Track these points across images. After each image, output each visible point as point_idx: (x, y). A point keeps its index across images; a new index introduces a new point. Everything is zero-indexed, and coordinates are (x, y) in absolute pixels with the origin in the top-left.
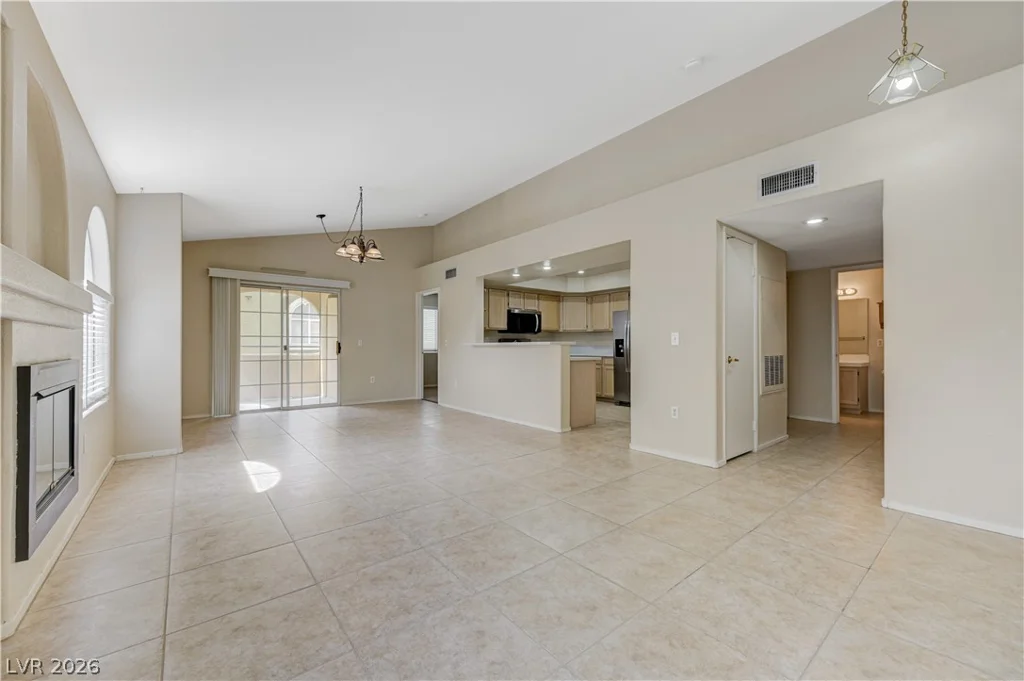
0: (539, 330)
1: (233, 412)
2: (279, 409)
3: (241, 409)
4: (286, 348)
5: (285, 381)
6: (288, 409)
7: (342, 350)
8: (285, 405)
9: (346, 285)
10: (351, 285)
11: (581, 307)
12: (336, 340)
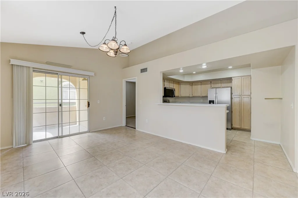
0: (175, 96)
1: (28, 143)
2: (57, 137)
3: (34, 140)
4: (61, 105)
5: (60, 122)
6: (62, 137)
7: (90, 106)
8: (60, 135)
9: (92, 74)
10: (95, 74)
11: (188, 87)
12: (87, 101)
